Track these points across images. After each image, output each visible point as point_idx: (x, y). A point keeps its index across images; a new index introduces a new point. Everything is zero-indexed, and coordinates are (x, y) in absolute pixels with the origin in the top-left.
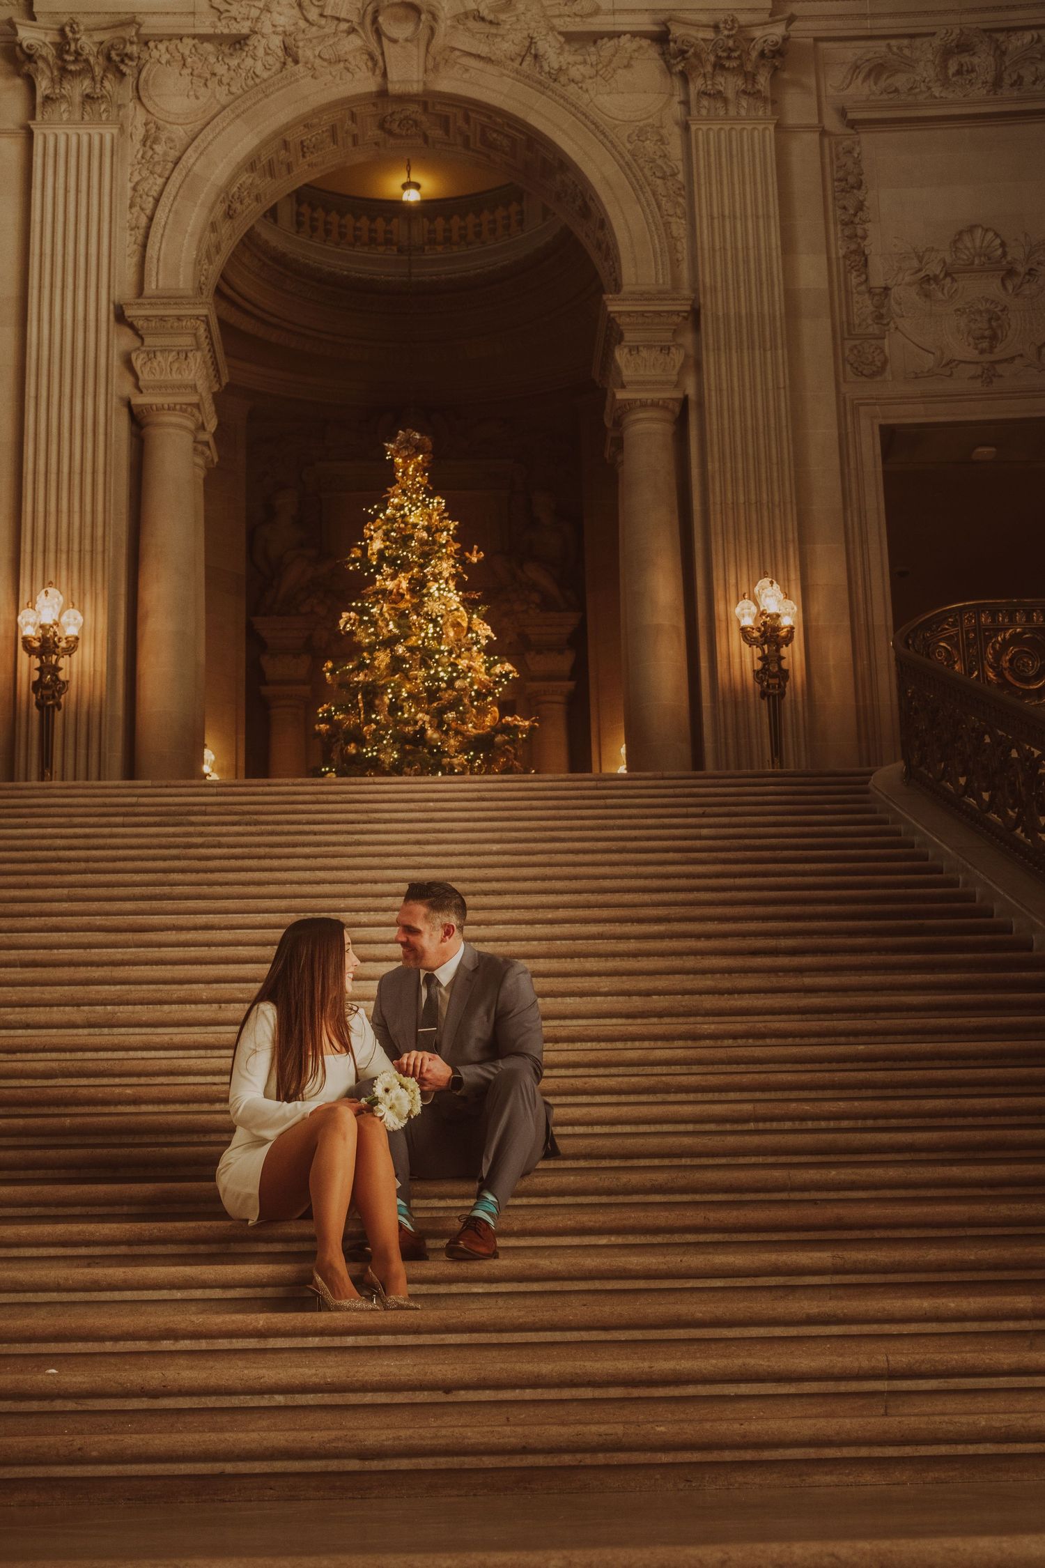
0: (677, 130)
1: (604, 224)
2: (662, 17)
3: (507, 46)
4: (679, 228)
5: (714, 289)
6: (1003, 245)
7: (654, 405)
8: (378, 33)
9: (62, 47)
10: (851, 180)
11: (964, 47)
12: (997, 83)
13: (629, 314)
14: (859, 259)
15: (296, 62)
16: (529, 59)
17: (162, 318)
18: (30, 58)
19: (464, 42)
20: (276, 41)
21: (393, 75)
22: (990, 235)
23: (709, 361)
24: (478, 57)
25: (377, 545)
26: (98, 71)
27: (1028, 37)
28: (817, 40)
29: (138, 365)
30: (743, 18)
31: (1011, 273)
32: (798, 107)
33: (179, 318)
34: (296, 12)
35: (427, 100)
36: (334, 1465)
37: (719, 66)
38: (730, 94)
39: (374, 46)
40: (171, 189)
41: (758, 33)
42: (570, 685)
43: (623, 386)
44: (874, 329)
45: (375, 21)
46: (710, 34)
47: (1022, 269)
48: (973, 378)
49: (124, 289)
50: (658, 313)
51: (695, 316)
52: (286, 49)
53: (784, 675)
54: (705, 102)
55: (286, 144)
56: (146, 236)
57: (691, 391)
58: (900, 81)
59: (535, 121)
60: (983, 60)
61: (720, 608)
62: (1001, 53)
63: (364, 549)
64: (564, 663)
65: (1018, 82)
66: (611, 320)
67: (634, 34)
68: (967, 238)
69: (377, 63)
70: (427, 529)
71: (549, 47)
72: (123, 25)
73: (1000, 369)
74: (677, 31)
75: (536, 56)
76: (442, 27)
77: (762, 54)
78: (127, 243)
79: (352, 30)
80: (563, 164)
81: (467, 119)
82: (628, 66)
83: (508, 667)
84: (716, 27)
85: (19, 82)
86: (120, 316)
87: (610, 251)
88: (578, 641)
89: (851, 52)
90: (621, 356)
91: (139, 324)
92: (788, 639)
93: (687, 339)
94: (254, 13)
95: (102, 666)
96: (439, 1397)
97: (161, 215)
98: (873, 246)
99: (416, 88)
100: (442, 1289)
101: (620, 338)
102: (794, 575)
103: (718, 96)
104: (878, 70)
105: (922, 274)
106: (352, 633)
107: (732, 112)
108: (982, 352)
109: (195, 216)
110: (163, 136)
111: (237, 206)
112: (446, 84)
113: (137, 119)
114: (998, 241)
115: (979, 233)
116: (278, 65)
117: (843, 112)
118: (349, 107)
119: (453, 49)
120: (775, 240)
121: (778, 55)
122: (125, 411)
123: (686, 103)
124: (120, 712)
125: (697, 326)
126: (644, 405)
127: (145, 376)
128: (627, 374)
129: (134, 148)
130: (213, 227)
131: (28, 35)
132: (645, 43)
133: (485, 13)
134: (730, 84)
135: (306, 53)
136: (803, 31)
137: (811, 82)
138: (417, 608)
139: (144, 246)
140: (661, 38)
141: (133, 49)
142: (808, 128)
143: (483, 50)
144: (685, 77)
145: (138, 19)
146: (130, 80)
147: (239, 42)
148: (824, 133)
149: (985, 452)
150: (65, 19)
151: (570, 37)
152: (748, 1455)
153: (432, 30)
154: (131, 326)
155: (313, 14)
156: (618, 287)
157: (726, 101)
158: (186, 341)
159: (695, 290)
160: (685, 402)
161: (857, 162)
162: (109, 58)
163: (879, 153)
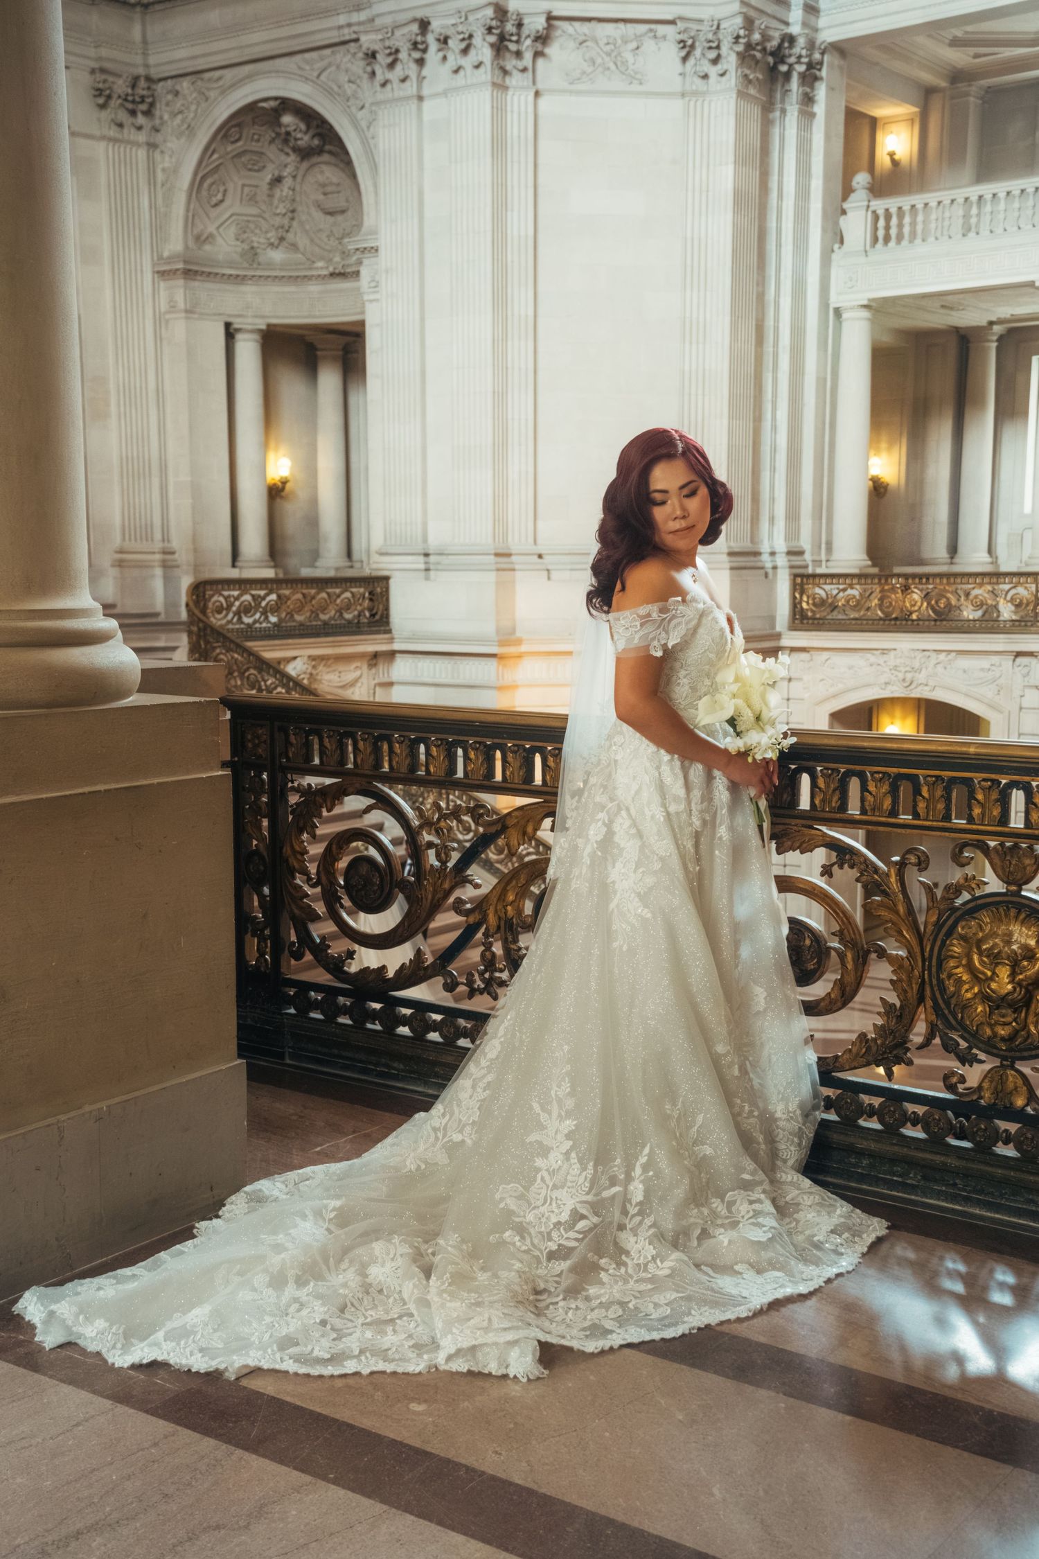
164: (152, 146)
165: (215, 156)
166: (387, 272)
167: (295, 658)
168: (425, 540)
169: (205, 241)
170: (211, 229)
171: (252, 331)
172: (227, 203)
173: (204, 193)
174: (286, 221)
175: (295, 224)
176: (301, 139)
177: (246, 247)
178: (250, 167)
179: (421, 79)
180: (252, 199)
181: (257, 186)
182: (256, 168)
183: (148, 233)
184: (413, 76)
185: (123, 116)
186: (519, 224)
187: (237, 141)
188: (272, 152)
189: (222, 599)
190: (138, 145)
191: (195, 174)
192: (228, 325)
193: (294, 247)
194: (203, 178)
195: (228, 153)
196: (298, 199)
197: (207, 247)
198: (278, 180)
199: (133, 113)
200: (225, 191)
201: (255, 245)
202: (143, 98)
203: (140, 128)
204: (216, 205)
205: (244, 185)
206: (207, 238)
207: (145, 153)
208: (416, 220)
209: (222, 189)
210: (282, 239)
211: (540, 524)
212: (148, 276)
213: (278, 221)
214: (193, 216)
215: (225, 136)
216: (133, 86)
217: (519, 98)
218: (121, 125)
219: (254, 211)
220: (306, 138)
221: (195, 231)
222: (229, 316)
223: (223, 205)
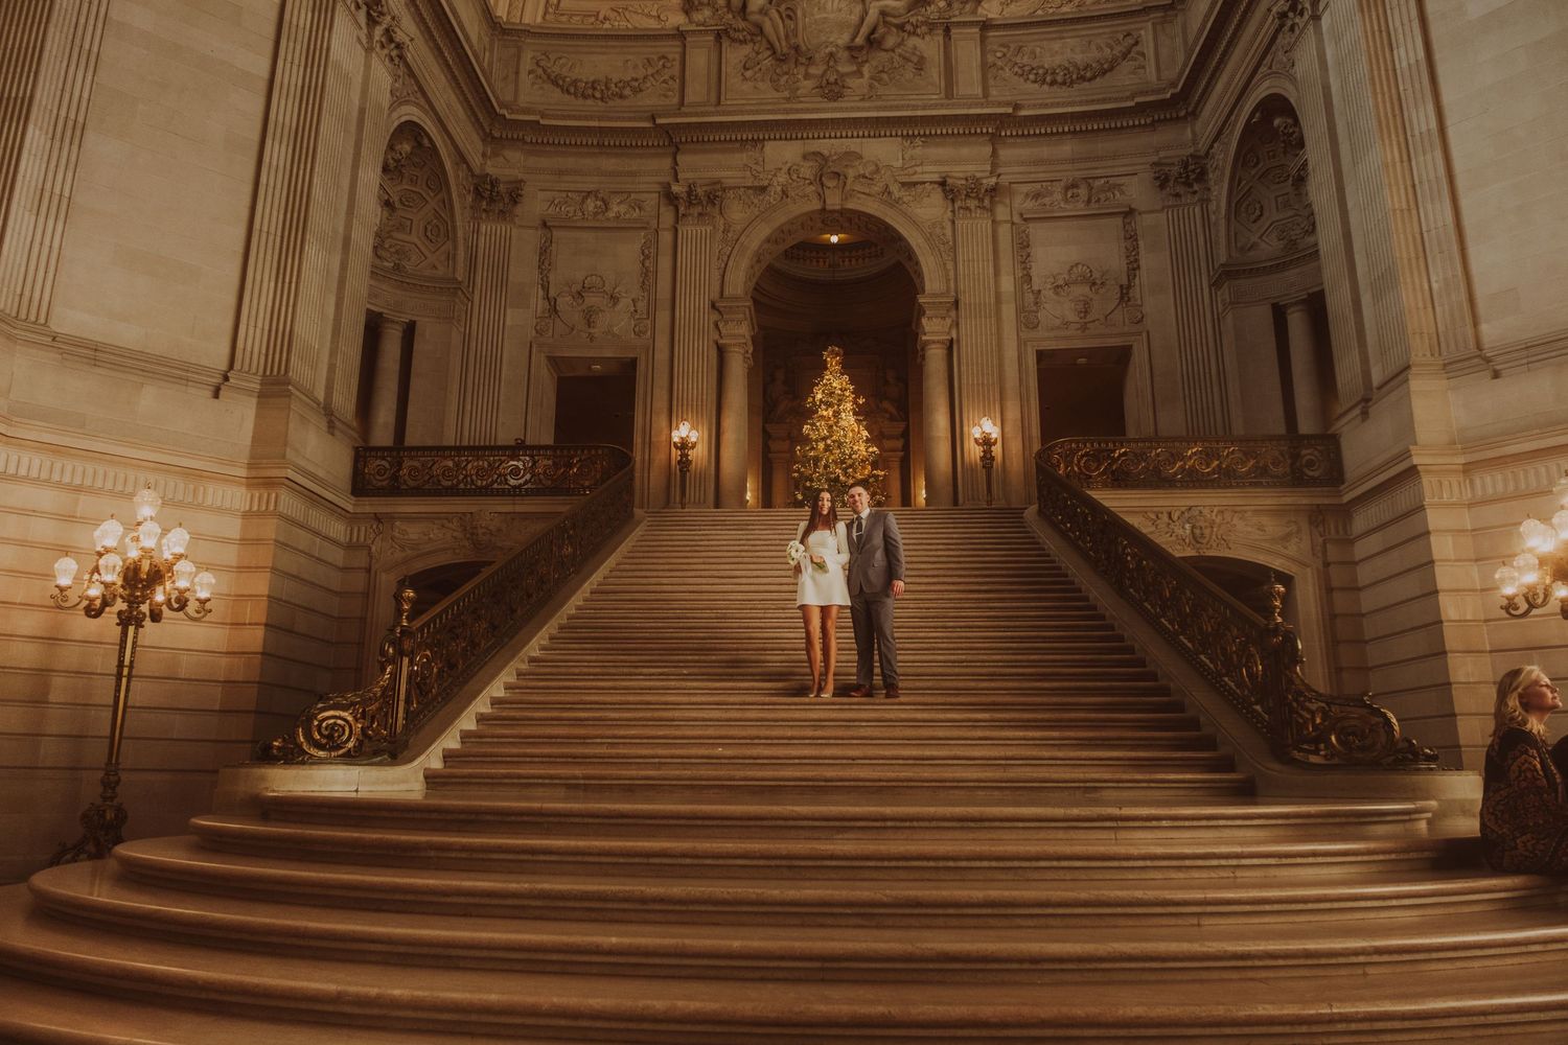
0: (949, 224)
1: (917, 263)
2: (944, 175)
3: (876, 189)
4: (950, 266)
5: (965, 292)
6: (1091, 271)
7: (938, 342)
8: (822, 185)
9: (689, 193)
10: (1025, 243)
11: (1074, 186)
12: (1089, 201)
13: (928, 303)
14: (1028, 278)
15: (787, 197)
16: (886, 194)
17: (731, 307)
18: (677, 198)
19: (858, 187)
20: (779, 188)
21: (828, 201)
22: (1085, 268)
23: (962, 322)
24: (864, 193)
25: (819, 396)
26: (705, 203)
27: (1102, 181)
28: (1010, 183)
29: (721, 325)
30: (978, 175)
31: (1094, 284)
32: (1002, 213)
33: (738, 307)
34: (787, 176)
35: (843, 212)
36: (816, 783)
37: (967, 196)
38: (973, 208)
39: (820, 190)
40: (735, 252)
41: (984, 181)
42: (902, 453)
43: (925, 334)
44: (1035, 308)
45: (820, 179)
46: (963, 182)
47: (1099, 282)
48: (1078, 329)
49: (715, 295)
50: (941, 303)
51: (956, 303)
52: (783, 191)
53: (993, 458)
54: (961, 211)
55: (783, 231)
56: (724, 272)
57: (954, 336)
58: (1047, 200)
59: (888, 220)
60: (1083, 192)
61: (965, 429)
62: (1091, 188)
63: (814, 398)
64: (899, 444)
65: (1099, 200)
66: (920, 305)
67: (931, 182)
68: (1075, 269)
69: (821, 197)
70: (841, 389)
71: (895, 189)
72: (715, 183)
73: (1088, 325)
74: (949, 181)
75: (889, 193)
76: (849, 181)
77: (986, 190)
78: (716, 275)
79: (811, 183)
80: (900, 238)
81: (859, 219)
82: (929, 196)
83: (875, 449)
84: (966, 179)
85: (671, 208)
86: (713, 306)
87: (920, 275)
88: (905, 435)
89: (1025, 188)
90: (924, 321)
91: (721, 309)
92: (995, 443)
93: (953, 313)
94: (770, 177)
95: (706, 453)
96: (850, 762)
97: (730, 263)
98: (1033, 273)
99: (838, 207)
100: (851, 724)
101: (924, 312)
102: (998, 415)
103: (968, 209)
104: (1037, 196)
105: (1055, 285)
106: (809, 434)
107: (973, 215)
108: (1081, 318)
109: (745, 263)
110: (732, 229)
111: (762, 257)
112: (850, 205)
113: (720, 222)
114: (1088, 270)
115: (1080, 267)
116: (779, 199)
117: (1021, 215)
118: (810, 215)
119: (854, 190)
120: (991, 270)
121: (993, 191)
122: (715, 347)
123: (953, 211)
124: (713, 472)
125: (957, 308)
126: (934, 342)
127: (724, 331)
128: (927, 329)
129: (719, 235)
130: (752, 267)
131: (676, 188)
132: (936, 186)
133: (867, 175)
134: (972, 203)
135: (792, 193)
136: (1004, 180)
137: (1008, 201)
138: (836, 423)
139: (723, 276)
140: (943, 184)
141: (720, 193)
142: (1006, 222)
143: (867, 191)
144: (953, 201)
145: (723, 180)
146: (717, 207)
147: (763, 189)
148: (1013, 224)
149: (1082, 361)
150: (691, 181)
151: (903, 184)
152: (955, 784)
153: (845, 183)
154: (718, 310)
155: (795, 177)
156: (924, 291)
157: (970, 210)
158: (741, 316)
159: (957, 293)
160: (952, 340)
161: (1027, 237)
162: (709, 197)
163: (1037, 232)
164: (1205, 201)
165: (1243, 182)
169: (1249, 250)
170: (1254, 239)
171: (1296, 303)
172: (1266, 214)
173: (1241, 215)
176: (1294, 132)
177: (1285, 241)
178: (1275, 181)
180: (1287, 205)
181: (1287, 194)
182: (1282, 179)
185: (1180, 189)
186: (1408, 53)
187: (1257, 163)
190: (1193, 204)
191: (1229, 201)
192: (1275, 306)
194: (1238, 204)
195: (1252, 177)
197: (1251, 253)
199: (1190, 185)
200: (1262, 207)
201: (1293, 238)
202: (1193, 171)
203: (1195, 192)
204: (1255, 222)
205: (1277, 197)
206: (1252, 247)
207: (1199, 207)
209: (1258, 206)
211: (1484, 328)
212: (1205, 287)
214: (1236, 234)
215: (1245, 163)
216: (1186, 168)
218: (1177, 195)
219: (1291, 213)
221: (1239, 245)
222: (1275, 298)
223: (1262, 219)
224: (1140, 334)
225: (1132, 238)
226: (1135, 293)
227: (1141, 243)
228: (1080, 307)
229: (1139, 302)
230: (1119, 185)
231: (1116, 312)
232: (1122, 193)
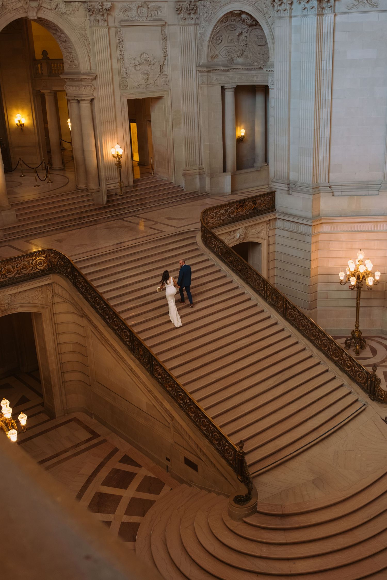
0: (89, 28)
3: (53, 6)
4: (91, 54)
5: (99, 72)
7: (87, 100)
8: (27, 4)
10: (121, 40)
11: (141, 6)
12: (148, 16)
14: (123, 60)
19: (44, 5)
21: (29, 14)
22: (147, 55)
24: (47, 8)
27: (153, 4)
28: (113, 2)
31: (150, 64)
32: (110, 19)
37: (98, 13)
38: (100, 20)
39: (25, 6)
41: (105, 4)
44: (126, 76)
45: (26, 1)
46: (96, 4)
47: (152, 63)
48: (143, 88)
53: (121, 164)
54: (95, 22)
58: (129, 14)
59: (59, 25)
60: (145, 10)
62: (148, 8)
65: (151, 16)
67: (79, 2)
68: (142, 55)
71: (62, 5)
73: (148, 86)
74: (89, 3)
75: (58, 8)
76: (41, 2)
77: (106, 9)
79: (20, 1)
82: (78, 10)
84: (98, 3)
89: (120, 6)
92: (122, 157)
93: (95, 83)
98: (125, 57)
103: (98, 21)
104: (125, 10)
105: (135, 64)
107: (100, 24)
108: (145, 83)
112: (40, 15)
114: (148, 57)
115: (145, 54)
117: (120, 23)
119: (42, 6)
121: (109, 10)
123: (91, 21)
132: (81, 4)
134: (100, 17)
137: (113, 16)
140: (84, 3)
142: (113, 27)
144: (91, 15)
153: (39, 3)
161: (122, 36)
163: (127, 33)
164: (196, 25)
165: (218, 28)
166: (277, 80)
167: (240, 229)
168: (288, 178)
170: (217, 52)
171: (231, 88)
172: (223, 42)
173: (214, 41)
174: (244, 48)
175: (247, 48)
176: (248, 22)
177: (229, 58)
178: (231, 30)
179: (291, 10)
180: (232, 40)
181: (233, 36)
182: (233, 30)
183: (195, 56)
184: (288, 9)
185: (186, 16)
186: (326, 65)
187: (226, 22)
188: (239, 25)
189: (214, 214)
190: (191, 25)
191: (211, 35)
192: (222, 87)
193: (247, 57)
194: (214, 36)
195: (223, 27)
196: (248, 40)
197: (215, 60)
198: (241, 34)
199: (190, 14)
201: (232, 57)
202: (193, 8)
203: (192, 19)
204: (219, 44)
205: (229, 36)
206: (216, 56)
207: (194, 27)
208: (288, 62)
209: (221, 38)
210: (242, 54)
211: (331, 174)
212: (194, 72)
213: (241, 48)
214: (211, 49)
215: (222, 21)
216: (190, 4)
217: (328, 18)
218: (185, 19)
219: (233, 45)
220: (251, 21)
221: (211, 55)
222: (223, 84)
223: (221, 44)
224: (168, 91)
225: (164, 38)
226: (165, 68)
227: (168, 42)
228: (145, 77)
229: (167, 73)
230: (161, 7)
231: (158, 79)
232: (161, 12)
